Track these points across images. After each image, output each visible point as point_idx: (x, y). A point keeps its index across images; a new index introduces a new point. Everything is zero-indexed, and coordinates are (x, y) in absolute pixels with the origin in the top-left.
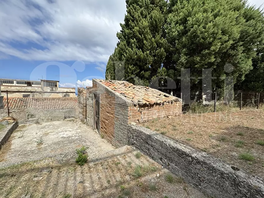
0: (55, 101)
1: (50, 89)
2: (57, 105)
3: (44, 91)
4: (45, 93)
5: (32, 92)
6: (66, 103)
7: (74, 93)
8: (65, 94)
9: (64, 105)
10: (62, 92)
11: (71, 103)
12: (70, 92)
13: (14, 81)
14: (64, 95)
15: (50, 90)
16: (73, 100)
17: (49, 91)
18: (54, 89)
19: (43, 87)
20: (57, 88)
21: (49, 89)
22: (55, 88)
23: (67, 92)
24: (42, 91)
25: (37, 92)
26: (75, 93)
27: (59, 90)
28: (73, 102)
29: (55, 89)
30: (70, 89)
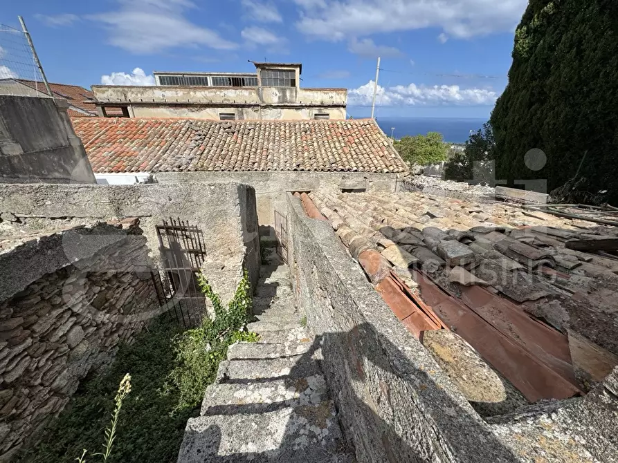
0: (280, 135)
1: (278, 95)
2: (282, 150)
3: (263, 102)
4: (267, 110)
5: (237, 106)
6: (315, 144)
7: (342, 109)
8: (315, 111)
9: (306, 154)
10: (308, 104)
11: (332, 145)
12: (331, 104)
13: (208, 77)
14: (313, 117)
15: (279, 98)
16: (340, 130)
17: (275, 100)
18: (288, 94)
19: (262, 90)
20: (296, 92)
21: (276, 95)
22: (291, 92)
23: (322, 106)
24: (259, 102)
25: (249, 106)
26: (344, 107)
27: (302, 96)
28: (339, 142)
29: (291, 96)
30: (331, 94)
